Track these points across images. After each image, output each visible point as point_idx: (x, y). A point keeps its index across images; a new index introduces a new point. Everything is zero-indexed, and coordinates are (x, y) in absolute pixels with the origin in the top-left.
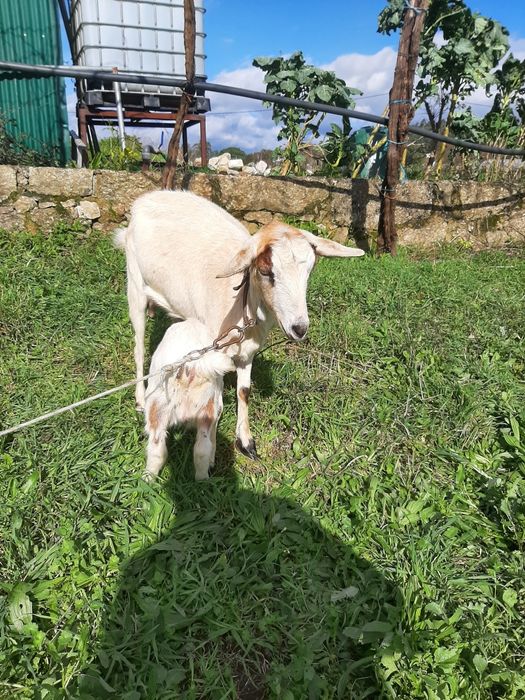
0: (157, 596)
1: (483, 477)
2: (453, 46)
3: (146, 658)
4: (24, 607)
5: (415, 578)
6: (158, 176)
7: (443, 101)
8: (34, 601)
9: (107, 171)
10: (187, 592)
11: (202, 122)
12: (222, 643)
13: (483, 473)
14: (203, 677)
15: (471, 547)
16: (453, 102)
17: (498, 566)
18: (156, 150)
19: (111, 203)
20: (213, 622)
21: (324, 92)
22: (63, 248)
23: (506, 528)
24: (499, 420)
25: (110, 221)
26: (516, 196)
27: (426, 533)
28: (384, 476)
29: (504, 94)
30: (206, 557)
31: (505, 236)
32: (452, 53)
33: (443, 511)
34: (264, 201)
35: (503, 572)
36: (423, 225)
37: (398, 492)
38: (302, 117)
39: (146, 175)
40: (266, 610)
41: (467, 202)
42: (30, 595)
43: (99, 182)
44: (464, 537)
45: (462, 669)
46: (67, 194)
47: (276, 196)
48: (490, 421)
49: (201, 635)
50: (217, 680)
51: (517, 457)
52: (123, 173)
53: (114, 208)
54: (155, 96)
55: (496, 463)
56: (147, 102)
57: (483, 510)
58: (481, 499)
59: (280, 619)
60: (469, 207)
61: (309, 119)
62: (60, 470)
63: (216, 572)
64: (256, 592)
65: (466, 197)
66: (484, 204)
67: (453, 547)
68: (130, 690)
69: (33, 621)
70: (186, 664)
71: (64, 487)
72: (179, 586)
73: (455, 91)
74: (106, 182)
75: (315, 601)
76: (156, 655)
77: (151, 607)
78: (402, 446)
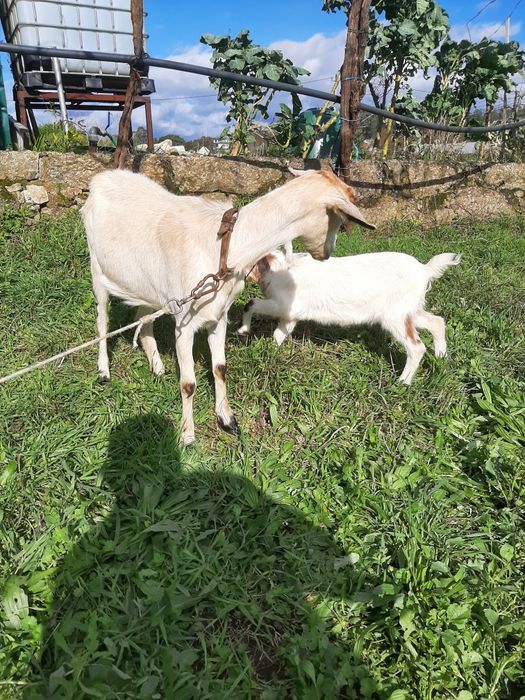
0: (158, 579)
1: (461, 441)
2: (397, 27)
3: (156, 641)
4: (19, 600)
5: (414, 541)
6: (107, 157)
7: (387, 81)
8: (30, 594)
9: (53, 153)
10: (189, 572)
11: (147, 104)
12: (231, 620)
13: (460, 437)
14: (216, 655)
15: (460, 507)
16: (397, 84)
17: (491, 523)
18: (103, 132)
19: (60, 186)
20: (219, 599)
21: (272, 72)
22: (11, 235)
23: (492, 487)
24: (470, 386)
25: (59, 205)
26: (462, 174)
27: (417, 496)
28: (367, 445)
29: (444, 76)
30: (203, 535)
31: (452, 214)
32: (396, 33)
33: (430, 475)
34: (218, 182)
35: (495, 529)
36: (374, 205)
37: (383, 459)
38: (250, 97)
39: (94, 157)
40: (272, 583)
41: (415, 181)
42: (25, 588)
43: (45, 164)
44: (453, 498)
45: (475, 624)
46: (12, 178)
47: (229, 177)
48: (461, 387)
49: (208, 613)
50: (230, 658)
51: (491, 420)
52: (71, 155)
53: (63, 192)
54: (97, 77)
55: (471, 427)
56: (88, 83)
57: (466, 472)
58: (462, 462)
59: (286, 590)
60: (417, 185)
61: (257, 100)
62: (38, 458)
63: (216, 549)
64: (258, 566)
65: (415, 176)
66: (432, 183)
67: (445, 508)
68: (144, 675)
69: (30, 615)
70: (197, 644)
71: (44, 475)
72: (180, 566)
73: (398, 72)
74: (53, 164)
75: (318, 570)
76: (165, 638)
77: (153, 590)
78: (380, 415)
